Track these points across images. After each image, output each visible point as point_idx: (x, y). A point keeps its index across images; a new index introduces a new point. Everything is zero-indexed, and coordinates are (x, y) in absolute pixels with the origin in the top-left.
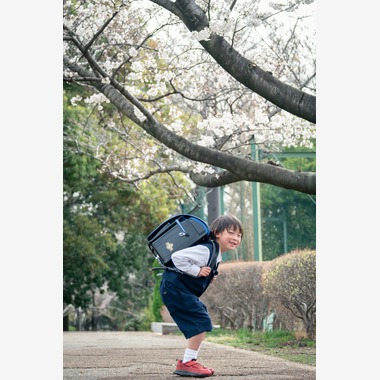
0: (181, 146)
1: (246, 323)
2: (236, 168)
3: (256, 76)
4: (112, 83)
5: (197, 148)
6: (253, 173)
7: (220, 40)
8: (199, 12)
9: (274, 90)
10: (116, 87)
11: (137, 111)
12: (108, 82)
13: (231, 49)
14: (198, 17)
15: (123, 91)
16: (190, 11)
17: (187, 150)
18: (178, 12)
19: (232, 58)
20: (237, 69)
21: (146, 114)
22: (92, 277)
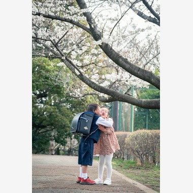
0: (93, 86)
1: (122, 157)
2: (115, 96)
3: (121, 60)
4: (66, 59)
5: (99, 87)
6: (121, 98)
7: (107, 45)
8: (99, 33)
9: (128, 66)
10: (68, 60)
11: (76, 70)
12: (65, 58)
13: (111, 49)
14: (98, 35)
15: (70, 62)
16: (95, 32)
17: (96, 87)
18: (90, 32)
19: (111, 52)
20: (113, 57)
21: (80, 72)
22: (68, 133)
